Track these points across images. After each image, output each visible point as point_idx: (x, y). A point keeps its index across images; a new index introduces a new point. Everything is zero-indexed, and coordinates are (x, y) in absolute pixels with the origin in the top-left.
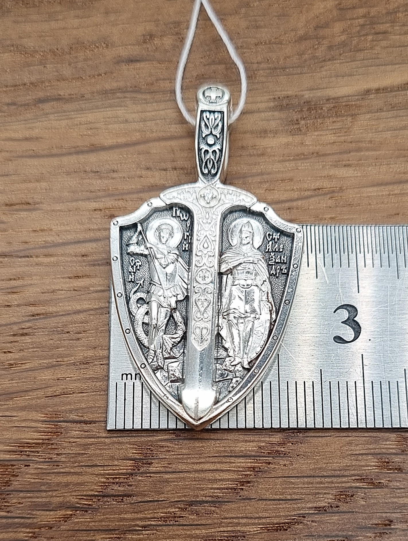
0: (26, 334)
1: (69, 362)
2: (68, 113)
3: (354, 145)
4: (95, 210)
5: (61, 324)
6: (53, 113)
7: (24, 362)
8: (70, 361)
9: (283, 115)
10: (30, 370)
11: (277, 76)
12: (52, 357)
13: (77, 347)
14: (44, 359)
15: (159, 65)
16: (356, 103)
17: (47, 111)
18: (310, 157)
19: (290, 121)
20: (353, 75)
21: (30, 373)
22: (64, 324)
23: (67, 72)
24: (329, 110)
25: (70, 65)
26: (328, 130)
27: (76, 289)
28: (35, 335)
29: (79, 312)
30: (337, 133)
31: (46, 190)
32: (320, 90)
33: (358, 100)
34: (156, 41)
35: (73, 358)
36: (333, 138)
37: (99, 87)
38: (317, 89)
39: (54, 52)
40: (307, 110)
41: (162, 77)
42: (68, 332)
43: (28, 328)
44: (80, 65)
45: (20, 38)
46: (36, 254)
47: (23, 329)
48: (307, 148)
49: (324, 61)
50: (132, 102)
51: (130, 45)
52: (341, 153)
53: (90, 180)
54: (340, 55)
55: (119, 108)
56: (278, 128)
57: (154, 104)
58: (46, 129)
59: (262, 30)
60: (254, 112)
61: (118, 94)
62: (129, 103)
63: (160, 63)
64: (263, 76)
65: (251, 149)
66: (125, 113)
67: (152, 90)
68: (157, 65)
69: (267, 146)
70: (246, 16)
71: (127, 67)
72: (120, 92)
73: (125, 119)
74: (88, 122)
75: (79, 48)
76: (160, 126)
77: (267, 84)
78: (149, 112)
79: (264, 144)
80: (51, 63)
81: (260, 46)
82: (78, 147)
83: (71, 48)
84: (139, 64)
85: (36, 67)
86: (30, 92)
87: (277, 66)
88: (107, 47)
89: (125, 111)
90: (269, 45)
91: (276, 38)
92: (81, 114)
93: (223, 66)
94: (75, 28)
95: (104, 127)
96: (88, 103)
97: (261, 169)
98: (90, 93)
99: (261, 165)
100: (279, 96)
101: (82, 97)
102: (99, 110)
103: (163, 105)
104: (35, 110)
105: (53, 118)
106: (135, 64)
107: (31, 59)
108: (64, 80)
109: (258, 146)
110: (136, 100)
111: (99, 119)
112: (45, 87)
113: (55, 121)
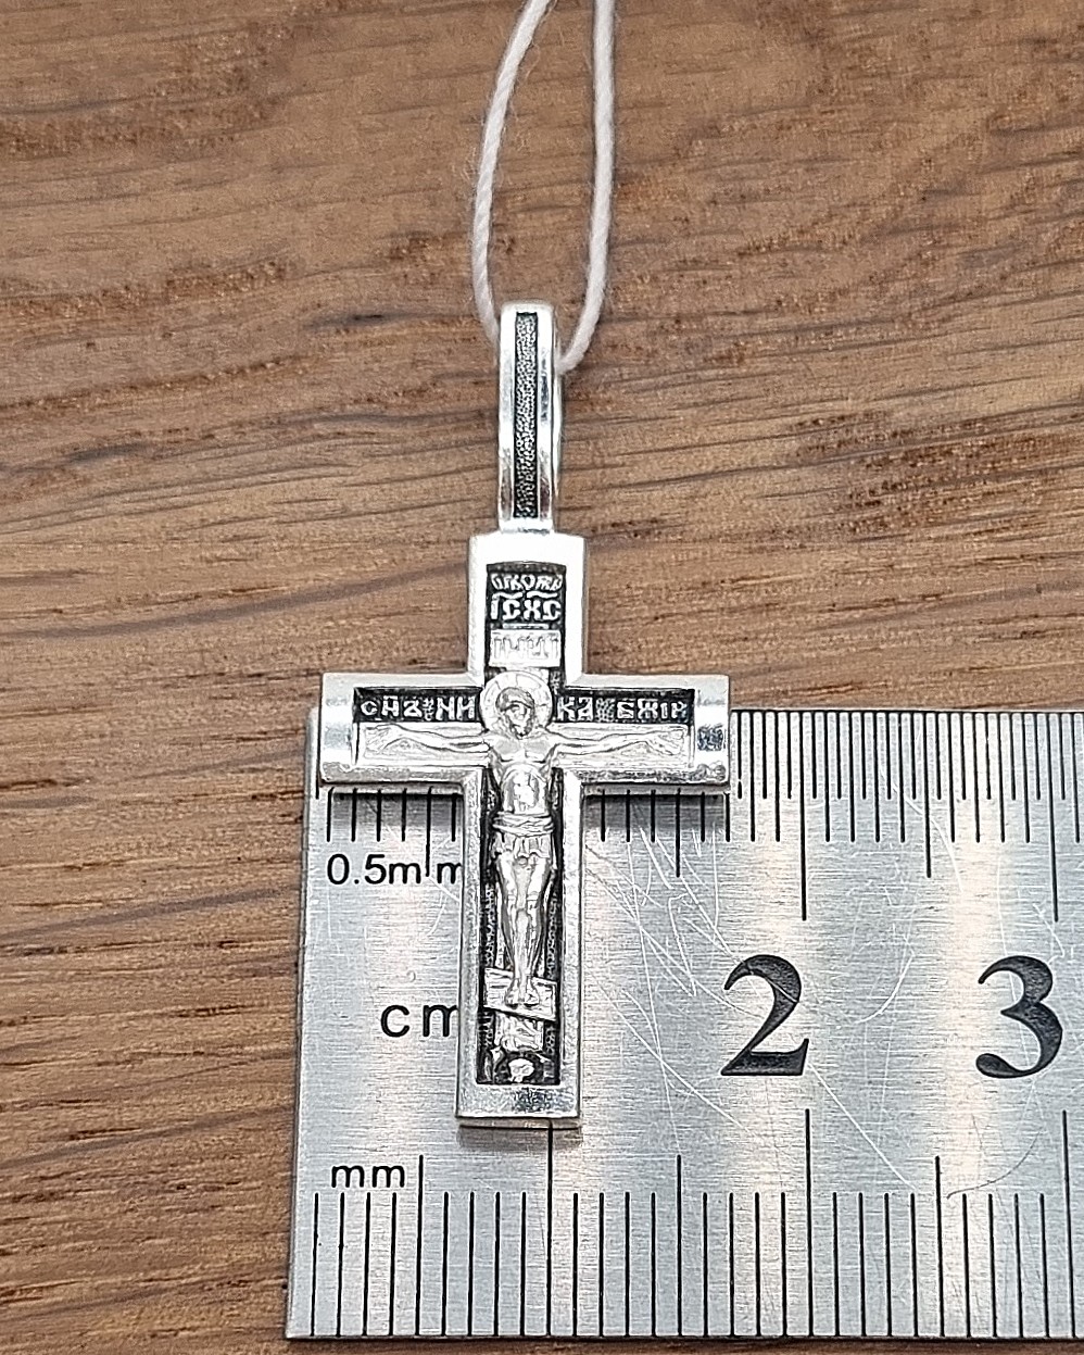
0: (52, 1194)
1: (183, 1282)
2: (164, 491)
3: (1051, 565)
4: (254, 797)
5: (157, 1162)
6: (118, 493)
7: (48, 1283)
8: (189, 1276)
9: (826, 481)
10: (67, 1309)
11: (807, 352)
12: (133, 1266)
13: (209, 1232)
14: (108, 1274)
15: (441, 328)
16: (1054, 430)
17: (101, 486)
18: (916, 608)
19: (851, 496)
20: (1047, 342)
21: (66, 1318)
22: (165, 1161)
23: (160, 360)
24: (971, 456)
25: (167, 335)
26: (969, 520)
27: (202, 1049)
28: (81, 1198)
29: (211, 1123)
30: (998, 531)
31: (102, 736)
32: (943, 394)
33: (1061, 420)
34: (432, 254)
35: (197, 1267)
36: (984, 545)
37: (258, 409)
38: (933, 391)
39: (117, 297)
40: (905, 459)
41: (451, 366)
42: (181, 1187)
43: (58, 1176)
44: (197, 338)
45: (13, 254)
46: (76, 943)
47: (43, 1178)
48: (903, 580)
49: (953, 299)
50: (362, 448)
51: (351, 266)
52: (1009, 595)
53: (239, 702)
54: (1003, 278)
55: (322, 471)
56: (812, 521)
57: (428, 454)
58: (97, 542)
59: (759, 205)
60: (738, 471)
61: (316, 426)
62: (350, 452)
63: (443, 323)
64: (764, 354)
65: (733, 590)
66: (340, 485)
67: (422, 411)
68: (434, 330)
69: (781, 578)
70: (709, 165)
71: (344, 338)
72: (324, 419)
73: (339, 505)
74: (226, 518)
75: (195, 282)
76: (448, 523)
77: (777, 378)
78: (415, 478)
79: (771, 573)
80: (110, 332)
81: (754, 259)
82: (197, 596)
83: (170, 282)
84: (377, 327)
85: (63, 347)
86: (46, 428)
87: (806, 320)
88: (280, 274)
89: (339, 480)
90: (782, 256)
91: (802, 232)
92: (204, 491)
93: (641, 326)
94: (182, 220)
95: (274, 530)
96: (226, 455)
97: (765, 653)
98: (232, 424)
99: (765, 640)
100: (815, 416)
101: (205, 438)
102: (260, 478)
103: (457, 459)
104: (62, 485)
105: (120, 509)
106: (368, 327)
107: (48, 322)
108: (149, 385)
109: (753, 578)
110: (372, 443)
111: (261, 506)
112: (92, 410)
113: (125, 518)
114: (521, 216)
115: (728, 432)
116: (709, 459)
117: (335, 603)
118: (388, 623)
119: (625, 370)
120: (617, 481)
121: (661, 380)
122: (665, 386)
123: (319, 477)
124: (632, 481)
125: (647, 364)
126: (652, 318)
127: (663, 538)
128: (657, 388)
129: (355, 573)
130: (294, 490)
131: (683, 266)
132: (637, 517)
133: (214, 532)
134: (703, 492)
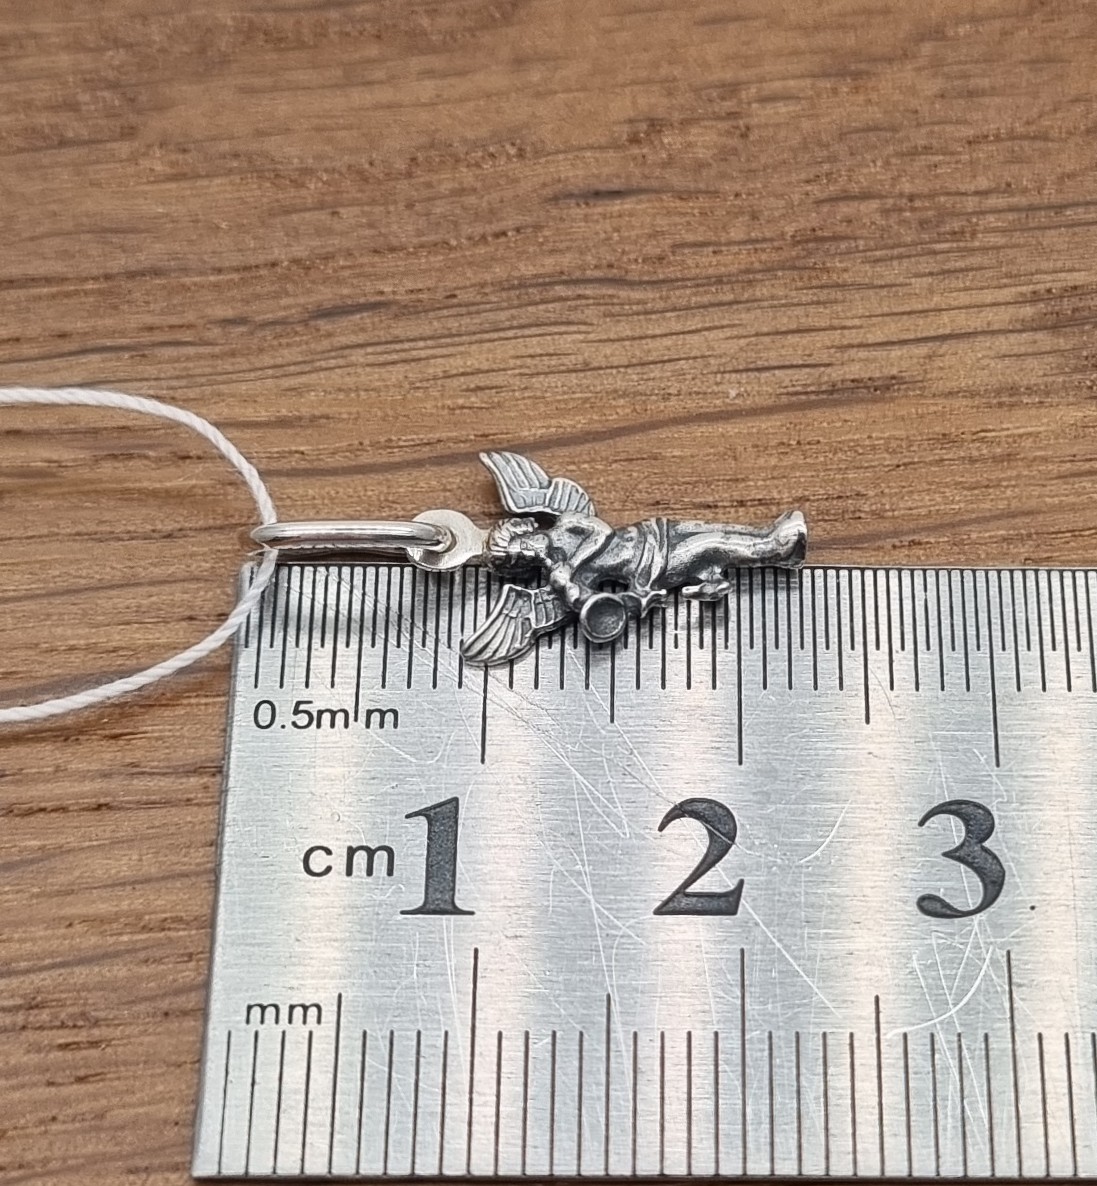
2: (406, 346)
6: (360, 346)
9: (1061, 343)
11: (1037, 228)
15: (678, 203)
17: (343, 340)
19: (1087, 358)
23: (403, 228)
25: (410, 206)
34: (668, 138)
37: (500, 272)
39: (360, 172)
41: (690, 238)
44: (439, 208)
45: (260, 134)
50: (602, 308)
51: (591, 147)
55: (563, 328)
56: (1050, 379)
57: (668, 315)
58: (340, 390)
59: (986, 100)
60: (975, 334)
61: (557, 288)
62: (591, 313)
63: (681, 199)
64: (995, 230)
65: (973, 441)
66: (582, 342)
67: (661, 277)
68: (672, 204)
69: (1022, 431)
70: (936, 64)
71: (582, 211)
72: (565, 283)
73: (580, 358)
74: (468, 370)
75: (437, 160)
76: (689, 377)
77: (1009, 251)
78: (654, 337)
79: (1010, 426)
80: (354, 203)
81: (984, 147)
82: (439, 441)
83: (413, 159)
84: (618, 202)
85: (307, 215)
86: (290, 287)
87: (1036, 200)
88: (521, 154)
89: (581, 337)
90: (1009, 143)
91: (1028, 123)
92: (448, 345)
93: (874, 204)
94: (424, 105)
95: (517, 381)
96: (469, 313)
97: (1007, 499)
98: (472, 286)
99: (1007, 487)
100: (1048, 285)
101: (448, 297)
102: (502, 334)
103: (697, 318)
104: (304, 338)
105: (362, 360)
106: (607, 202)
107: (293, 192)
108: (392, 249)
109: (993, 430)
110: (613, 304)
111: (504, 360)
112: (335, 271)
113: (368, 369)
114: (754, 105)
115: (964, 299)
116: (945, 323)
117: (578, 449)
118: (631, 467)
119: (861, 243)
120: (856, 342)
121: (896, 252)
122: (900, 257)
123: (561, 334)
124: (870, 341)
125: (882, 237)
126: (886, 197)
127: (902, 393)
128: (892, 258)
129: (596, 421)
130: (535, 346)
131: (914, 153)
132: (877, 375)
133: (455, 382)
134: (941, 351)
